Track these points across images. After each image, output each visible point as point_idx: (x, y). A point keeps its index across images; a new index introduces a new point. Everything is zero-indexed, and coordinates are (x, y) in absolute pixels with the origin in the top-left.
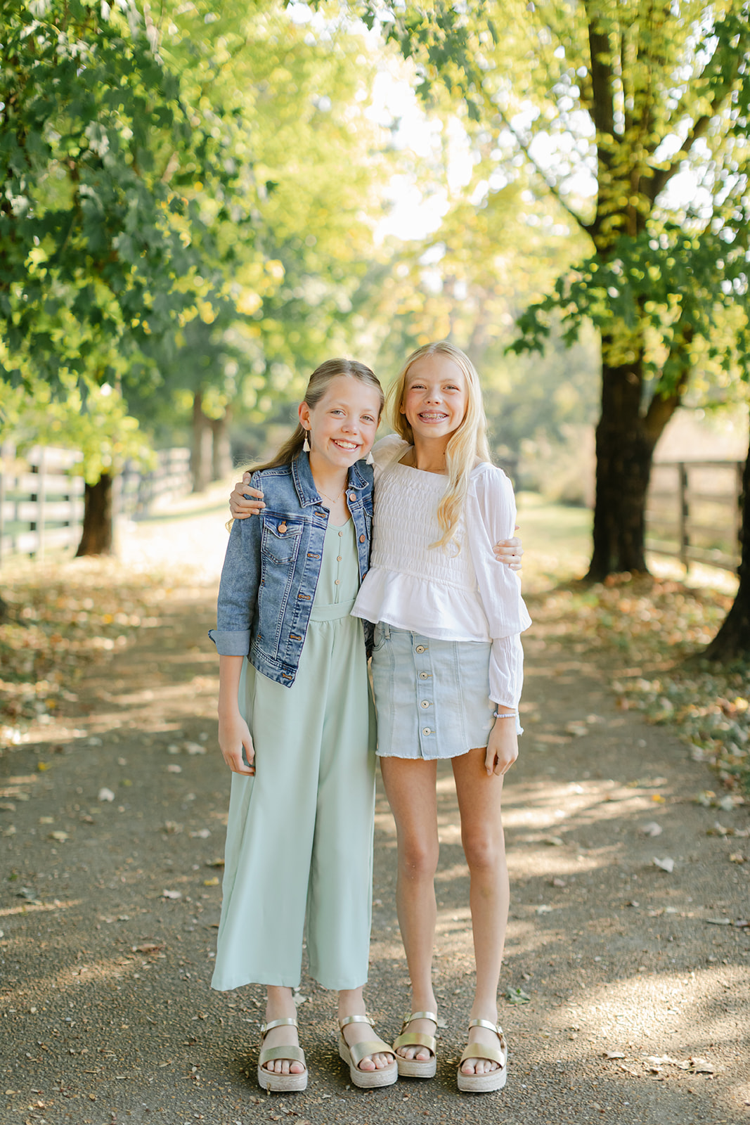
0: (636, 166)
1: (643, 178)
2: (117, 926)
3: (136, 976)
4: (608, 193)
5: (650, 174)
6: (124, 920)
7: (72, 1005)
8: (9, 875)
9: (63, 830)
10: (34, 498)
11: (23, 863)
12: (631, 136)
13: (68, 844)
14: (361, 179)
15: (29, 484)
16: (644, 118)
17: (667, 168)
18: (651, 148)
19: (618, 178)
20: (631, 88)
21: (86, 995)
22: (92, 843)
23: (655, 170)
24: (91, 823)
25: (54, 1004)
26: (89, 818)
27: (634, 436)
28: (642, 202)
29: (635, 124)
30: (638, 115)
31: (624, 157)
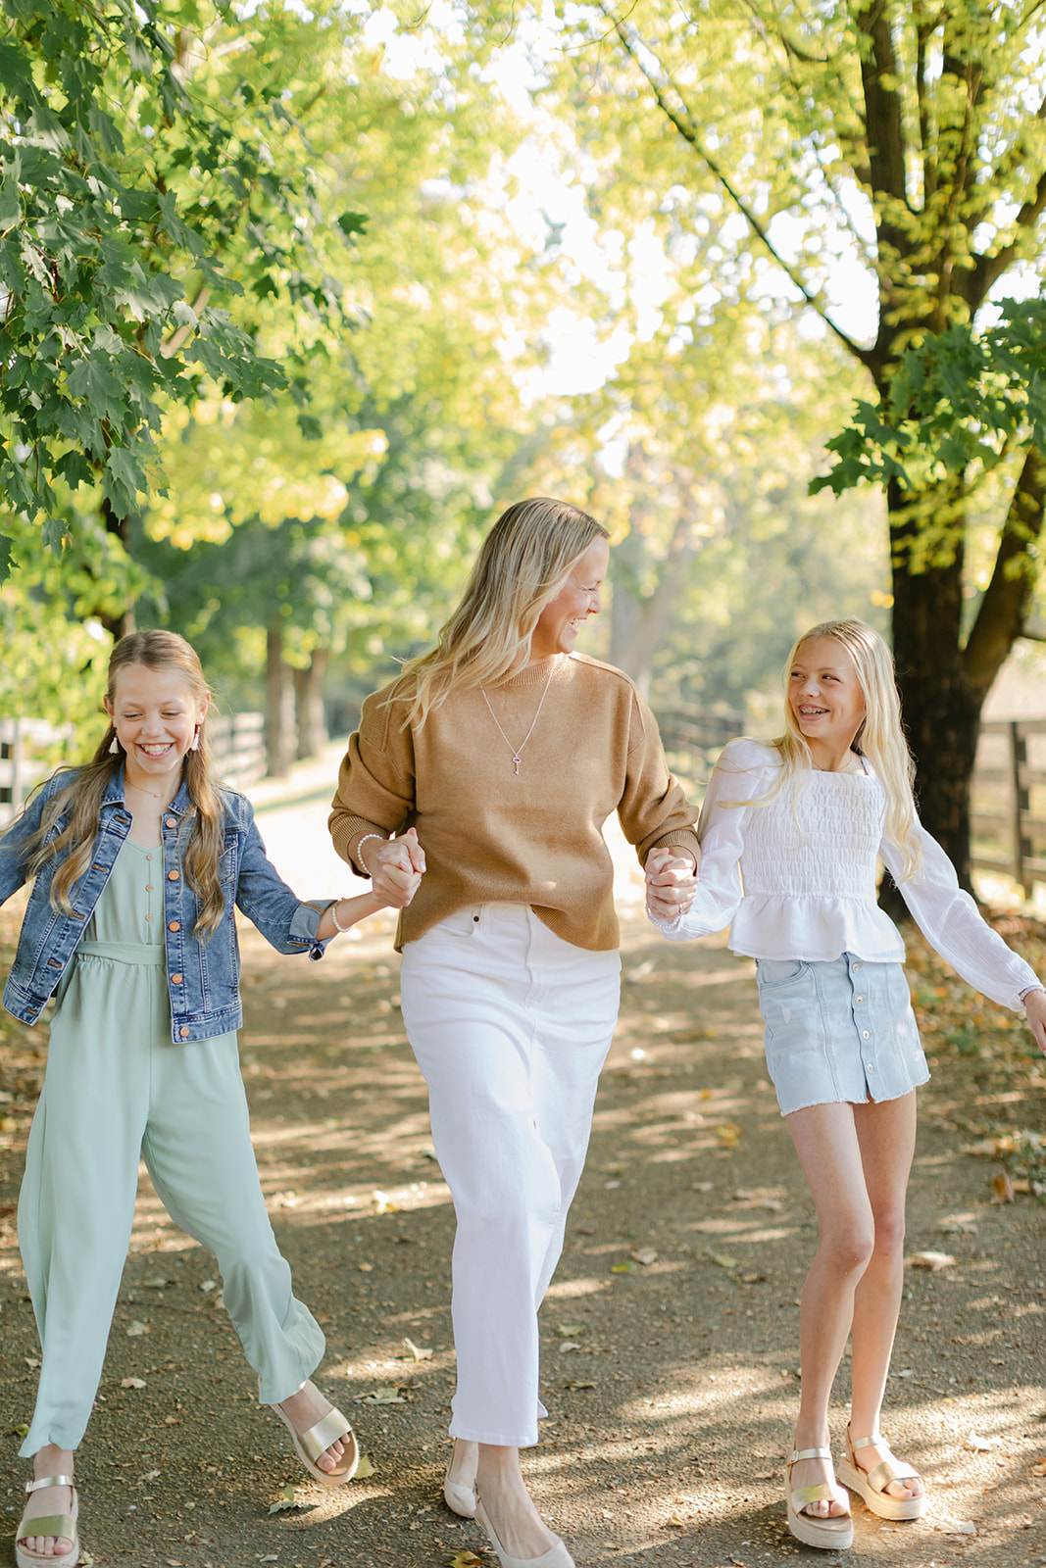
0: (946, 252)
1: (959, 269)
4: (901, 294)
5: (969, 263)
12: (935, 203)
16: (956, 174)
17: (996, 255)
18: (971, 222)
19: (917, 270)
20: (934, 125)
23: (977, 257)
27: (946, 684)
28: (956, 309)
29: (942, 182)
30: (948, 168)
31: (925, 234)
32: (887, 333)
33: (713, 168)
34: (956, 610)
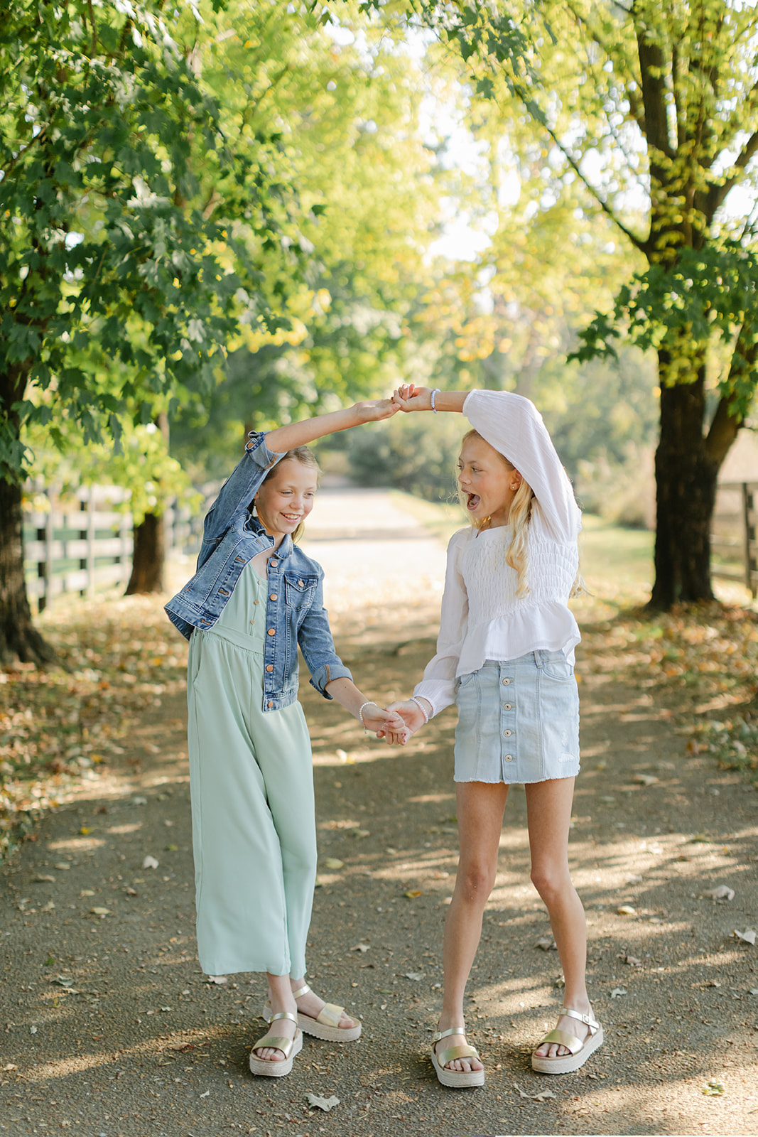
0: (691, 181)
1: (698, 193)
2: (158, 1018)
3: (178, 1080)
4: (662, 209)
5: (706, 189)
6: (166, 1011)
7: (107, 1117)
8: (46, 958)
9: (105, 905)
10: (83, 535)
11: (62, 945)
12: (685, 150)
13: (109, 920)
14: (408, 204)
15: (78, 521)
16: (696, 132)
17: (722, 183)
18: (707, 163)
19: (670, 195)
20: (684, 102)
21: (123, 1104)
22: (135, 919)
23: (710, 184)
24: (134, 895)
25: (88, 1115)
26: (132, 891)
27: (694, 459)
28: (698, 218)
29: (689, 137)
30: (691, 128)
31: (677, 172)
32: (654, 236)
34: (701, 411)
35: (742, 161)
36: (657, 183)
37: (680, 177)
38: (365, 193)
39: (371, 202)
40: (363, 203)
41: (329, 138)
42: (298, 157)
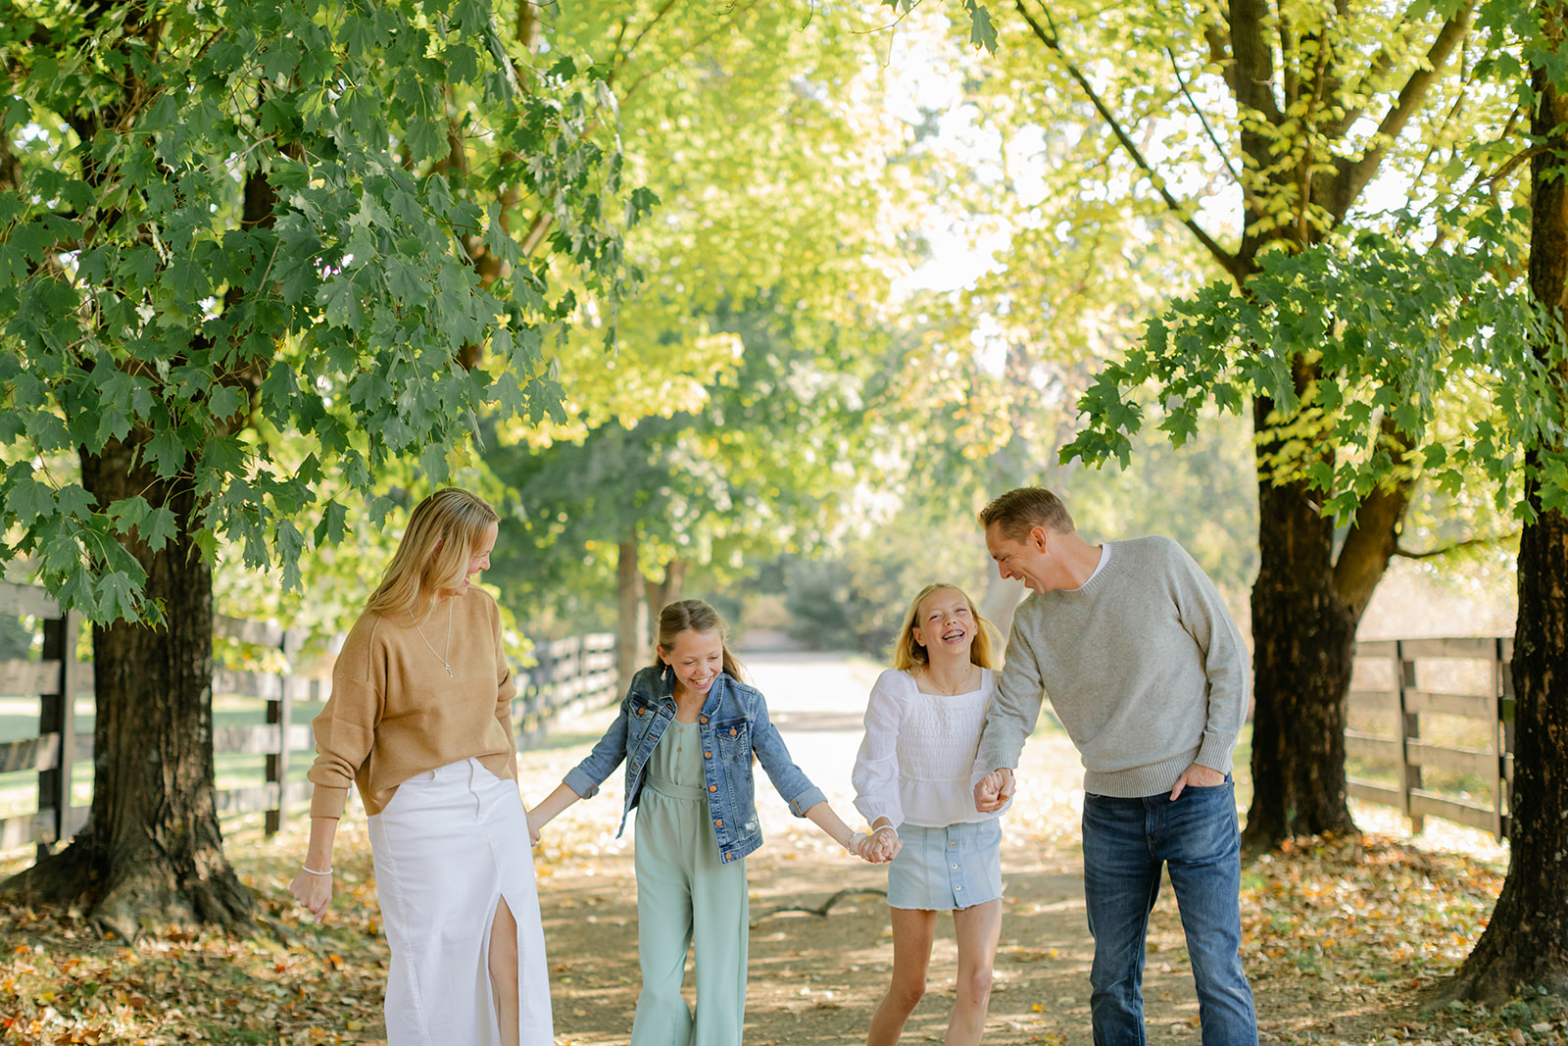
0: (1308, 159)
1: (1320, 177)
4: (1261, 205)
5: (1333, 170)
12: (1298, 109)
14: (866, 203)
16: (1314, 81)
17: (1359, 157)
18: (1334, 129)
19: (1276, 179)
20: (1295, 34)
23: (1343, 164)
28: (1320, 217)
29: (1303, 90)
30: (1306, 75)
31: (1285, 145)
32: (1250, 244)
33: (1075, 73)
35: (1392, 124)
36: (1253, 162)
37: (1290, 153)
38: (800, 187)
39: (809, 201)
40: (796, 201)
41: (747, 103)
42: (693, 129)
